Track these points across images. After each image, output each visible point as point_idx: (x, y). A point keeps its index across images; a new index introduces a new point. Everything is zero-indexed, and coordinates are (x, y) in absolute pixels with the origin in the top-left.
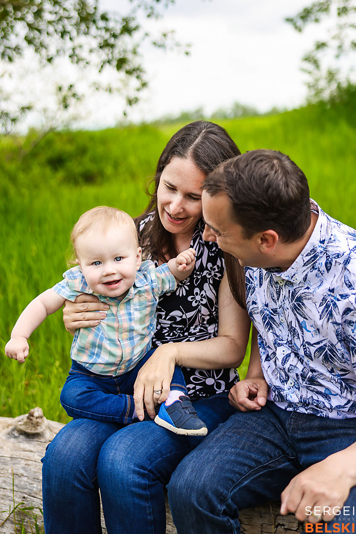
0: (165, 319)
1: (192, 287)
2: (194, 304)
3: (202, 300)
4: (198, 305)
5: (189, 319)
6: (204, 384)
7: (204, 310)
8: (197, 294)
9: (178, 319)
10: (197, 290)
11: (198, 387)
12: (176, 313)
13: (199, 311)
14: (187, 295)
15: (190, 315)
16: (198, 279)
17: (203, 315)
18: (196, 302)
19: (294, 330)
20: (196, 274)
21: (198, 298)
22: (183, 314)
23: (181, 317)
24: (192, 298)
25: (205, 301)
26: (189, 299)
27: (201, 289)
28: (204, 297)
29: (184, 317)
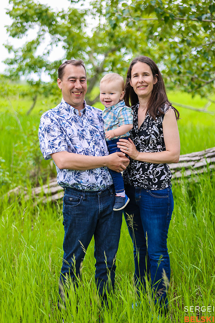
0: (139, 139)
1: (148, 127)
2: (149, 133)
3: (152, 132)
4: (150, 134)
5: (147, 139)
6: (149, 177)
7: (153, 136)
8: (150, 129)
9: (143, 139)
10: (150, 128)
11: (146, 177)
12: (142, 137)
13: (151, 136)
14: (146, 130)
15: (147, 137)
16: (151, 124)
17: (152, 138)
18: (149, 132)
19: (95, 130)
20: (150, 122)
21: (150, 131)
22: (144, 137)
23: (144, 139)
24: (148, 131)
25: (153, 132)
26: (147, 131)
27: (152, 127)
28: (153, 131)
29: (145, 139)
